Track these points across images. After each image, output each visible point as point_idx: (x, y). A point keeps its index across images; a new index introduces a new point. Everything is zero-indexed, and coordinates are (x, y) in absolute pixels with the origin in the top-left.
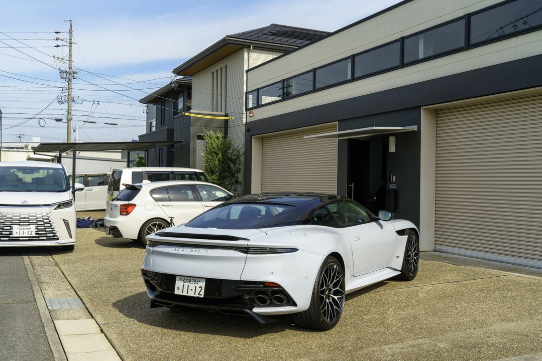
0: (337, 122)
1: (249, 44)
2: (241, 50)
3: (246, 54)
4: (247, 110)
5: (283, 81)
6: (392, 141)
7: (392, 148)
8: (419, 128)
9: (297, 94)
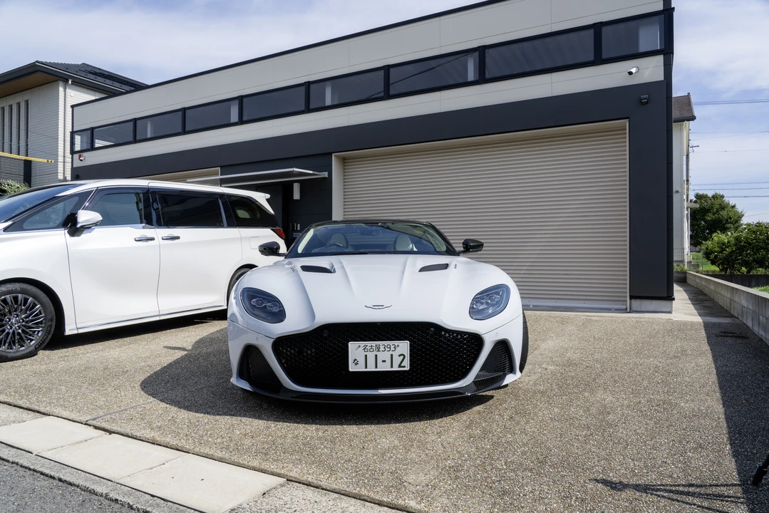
0: (220, 167)
1: (66, 77)
2: (56, 83)
3: (61, 89)
4: (73, 152)
5: (135, 120)
6: (296, 188)
7: (297, 196)
8: (330, 174)
9: (156, 135)
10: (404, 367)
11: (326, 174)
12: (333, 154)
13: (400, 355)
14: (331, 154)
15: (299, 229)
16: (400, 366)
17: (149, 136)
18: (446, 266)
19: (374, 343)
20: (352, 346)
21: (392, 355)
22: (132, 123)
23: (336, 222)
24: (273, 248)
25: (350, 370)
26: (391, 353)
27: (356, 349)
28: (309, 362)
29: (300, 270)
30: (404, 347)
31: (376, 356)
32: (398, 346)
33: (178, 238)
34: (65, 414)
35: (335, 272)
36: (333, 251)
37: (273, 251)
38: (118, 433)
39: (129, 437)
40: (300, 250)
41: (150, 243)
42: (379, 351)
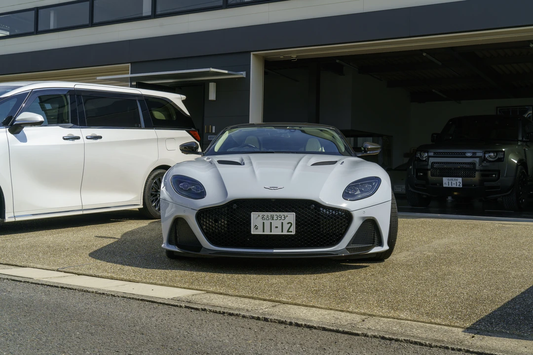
0: (130, 64)
5: (37, 10)
6: (212, 88)
7: (212, 96)
8: (248, 74)
9: (59, 27)
10: (291, 232)
11: (243, 74)
12: (252, 53)
13: (288, 223)
14: (249, 52)
15: (214, 131)
16: (288, 231)
17: (52, 27)
18: (335, 162)
19: (269, 214)
20: (254, 215)
21: (282, 223)
22: (33, 12)
23: (253, 125)
24: (193, 147)
25: (252, 233)
26: (282, 221)
27: (256, 218)
28: (223, 227)
29: (216, 163)
30: (291, 217)
31: (271, 223)
32: (287, 216)
33: (100, 137)
34: (39, 266)
35: (244, 164)
36: (246, 150)
37: (193, 150)
38: (84, 275)
39: (93, 276)
40: (216, 149)
41: (76, 141)
42: (273, 219)
